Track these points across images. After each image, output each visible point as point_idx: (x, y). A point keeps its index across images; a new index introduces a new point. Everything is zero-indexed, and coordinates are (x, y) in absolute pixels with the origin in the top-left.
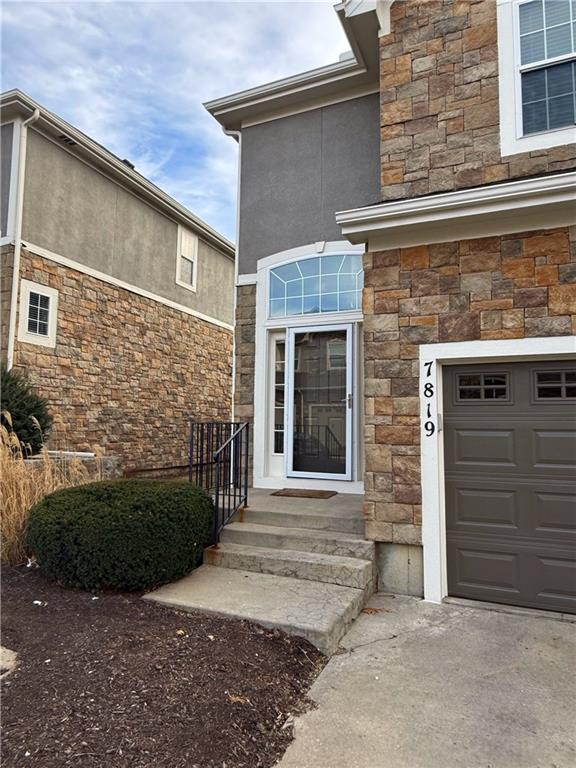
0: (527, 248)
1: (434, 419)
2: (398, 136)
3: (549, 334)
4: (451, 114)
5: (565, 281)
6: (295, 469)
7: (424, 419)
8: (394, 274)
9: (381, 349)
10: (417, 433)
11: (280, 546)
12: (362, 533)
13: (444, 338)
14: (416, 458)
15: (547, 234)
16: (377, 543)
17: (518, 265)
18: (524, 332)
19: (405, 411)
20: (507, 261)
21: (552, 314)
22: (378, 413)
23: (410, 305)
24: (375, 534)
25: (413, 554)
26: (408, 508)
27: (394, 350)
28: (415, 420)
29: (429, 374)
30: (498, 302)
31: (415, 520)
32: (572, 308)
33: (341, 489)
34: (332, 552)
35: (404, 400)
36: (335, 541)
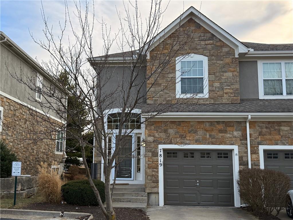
0: (182, 125)
1: (162, 163)
3: (186, 144)
4: (165, 85)
5: (189, 133)
7: (159, 162)
8: (153, 127)
10: (158, 166)
14: (158, 172)
16: (148, 193)
18: (181, 143)
19: (155, 160)
20: (178, 127)
21: (187, 140)
22: (149, 161)
23: (157, 135)
24: (148, 191)
25: (156, 195)
26: (156, 184)
27: (153, 146)
28: (157, 163)
29: (161, 152)
30: (176, 136)
31: (157, 187)
32: (191, 139)
33: (130, 183)
34: (137, 196)
35: (155, 158)
36: (138, 193)
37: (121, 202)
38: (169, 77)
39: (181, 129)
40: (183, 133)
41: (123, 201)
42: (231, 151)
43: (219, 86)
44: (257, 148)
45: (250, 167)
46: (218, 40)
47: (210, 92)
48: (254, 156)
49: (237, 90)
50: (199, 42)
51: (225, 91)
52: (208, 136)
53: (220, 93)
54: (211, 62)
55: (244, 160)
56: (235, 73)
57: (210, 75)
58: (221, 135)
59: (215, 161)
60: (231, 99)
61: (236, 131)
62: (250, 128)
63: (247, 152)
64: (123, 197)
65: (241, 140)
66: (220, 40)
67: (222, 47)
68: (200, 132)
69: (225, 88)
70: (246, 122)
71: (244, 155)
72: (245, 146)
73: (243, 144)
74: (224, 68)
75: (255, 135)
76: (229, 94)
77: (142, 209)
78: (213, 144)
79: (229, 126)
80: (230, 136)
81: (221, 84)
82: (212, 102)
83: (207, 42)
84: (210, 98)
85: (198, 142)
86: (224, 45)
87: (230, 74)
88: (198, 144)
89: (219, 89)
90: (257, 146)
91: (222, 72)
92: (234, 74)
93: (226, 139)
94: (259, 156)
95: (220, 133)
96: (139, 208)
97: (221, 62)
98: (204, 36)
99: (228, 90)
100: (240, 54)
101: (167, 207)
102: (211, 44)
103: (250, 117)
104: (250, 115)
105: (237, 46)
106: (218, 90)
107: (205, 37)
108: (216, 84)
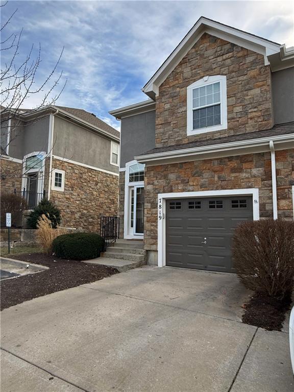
0: (184, 167)
1: (161, 215)
2: (160, 128)
3: (189, 191)
4: (174, 122)
5: (193, 176)
6: (136, 232)
8: (152, 173)
9: (148, 195)
10: (157, 219)
11: (122, 252)
12: (143, 248)
13: (164, 192)
14: (156, 226)
15: (189, 162)
17: (182, 172)
18: (183, 190)
19: (154, 213)
20: (180, 170)
21: (190, 185)
22: (147, 213)
23: (156, 182)
24: (146, 248)
25: (155, 253)
26: (154, 240)
27: (152, 195)
28: (157, 215)
29: (160, 202)
30: (177, 182)
31: (156, 243)
32: (195, 184)
34: (135, 253)
35: (154, 209)
36: (135, 250)
38: (179, 111)
40: (185, 177)
42: (251, 196)
43: (241, 110)
44: (289, 190)
45: (275, 217)
46: (240, 49)
47: (229, 121)
48: (284, 203)
49: (267, 110)
50: (214, 59)
51: (249, 116)
52: (216, 179)
53: (244, 119)
54: (230, 81)
55: (267, 209)
56: (265, 87)
57: (229, 99)
58: (233, 175)
59: (228, 211)
60: (258, 125)
61: (256, 167)
62: (276, 160)
63: (271, 198)
65: (263, 180)
66: (242, 48)
67: (244, 57)
68: (207, 175)
69: (250, 111)
70: (270, 154)
71: (268, 201)
72: (270, 188)
73: (266, 186)
74: (248, 84)
75: (286, 170)
76: (256, 119)
78: (223, 188)
79: (246, 162)
80: (247, 176)
81: (244, 107)
82: (232, 133)
84: (229, 129)
85: (203, 187)
86: (248, 53)
87: (257, 91)
88: (203, 190)
89: (242, 114)
90: (289, 186)
91: (246, 91)
92: (262, 89)
93: (242, 181)
94: (292, 202)
95: (233, 173)
97: (245, 77)
99: (254, 114)
101: (169, 268)
103: (271, 144)
104: (271, 141)
105: (264, 48)
106: (239, 116)
107: (223, 51)
108: (237, 108)
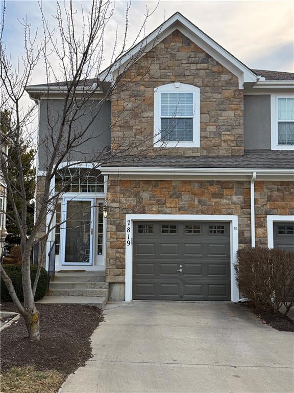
0: (160, 186)
1: (130, 240)
2: (118, 131)
3: (165, 213)
4: (138, 128)
5: (170, 198)
7: (127, 240)
9: (113, 215)
14: (124, 253)
15: (166, 181)
16: (110, 283)
18: (159, 212)
19: (121, 237)
20: (154, 189)
21: (166, 207)
22: (111, 237)
23: (123, 200)
24: (109, 280)
25: (122, 286)
26: (121, 270)
28: (124, 240)
29: (129, 224)
30: (152, 202)
31: (123, 274)
32: (172, 206)
33: (87, 269)
34: (94, 288)
35: (120, 233)
36: (95, 284)
37: (69, 296)
38: (144, 116)
39: (158, 192)
40: (161, 197)
41: (73, 294)
42: (229, 223)
43: (215, 130)
44: (264, 220)
45: (253, 245)
46: (215, 63)
47: (202, 139)
48: (260, 230)
49: (240, 136)
50: (187, 65)
51: (223, 139)
52: (196, 202)
53: (217, 141)
54: (204, 95)
55: (245, 236)
56: (238, 112)
57: (202, 115)
58: (215, 200)
59: (206, 238)
60: (230, 150)
61: (236, 194)
62: (255, 190)
63: (250, 225)
64: (73, 290)
65: (242, 208)
66: (218, 63)
67: (220, 73)
68: (186, 197)
69: (223, 133)
70: (249, 183)
71: (246, 229)
72: (248, 216)
73: (245, 214)
74: (222, 104)
75: (263, 200)
76: (229, 143)
77: (98, 306)
78: (203, 213)
79: (226, 188)
80: (227, 202)
81: (218, 127)
82: (205, 153)
83: (199, 66)
84: (202, 148)
85: (182, 210)
86: (223, 71)
87: (231, 114)
88: (182, 214)
89: (215, 135)
90: (264, 216)
91: (220, 110)
92: (236, 113)
93: (222, 207)
94: (266, 230)
95: (213, 198)
96: (93, 304)
97: (219, 96)
98: (195, 57)
99: (228, 137)
100: (245, 84)
101: (137, 302)
102: (205, 69)
103: (255, 175)
104: (255, 173)
105: (242, 73)
106: (213, 136)
107: (197, 59)
108: (211, 127)
